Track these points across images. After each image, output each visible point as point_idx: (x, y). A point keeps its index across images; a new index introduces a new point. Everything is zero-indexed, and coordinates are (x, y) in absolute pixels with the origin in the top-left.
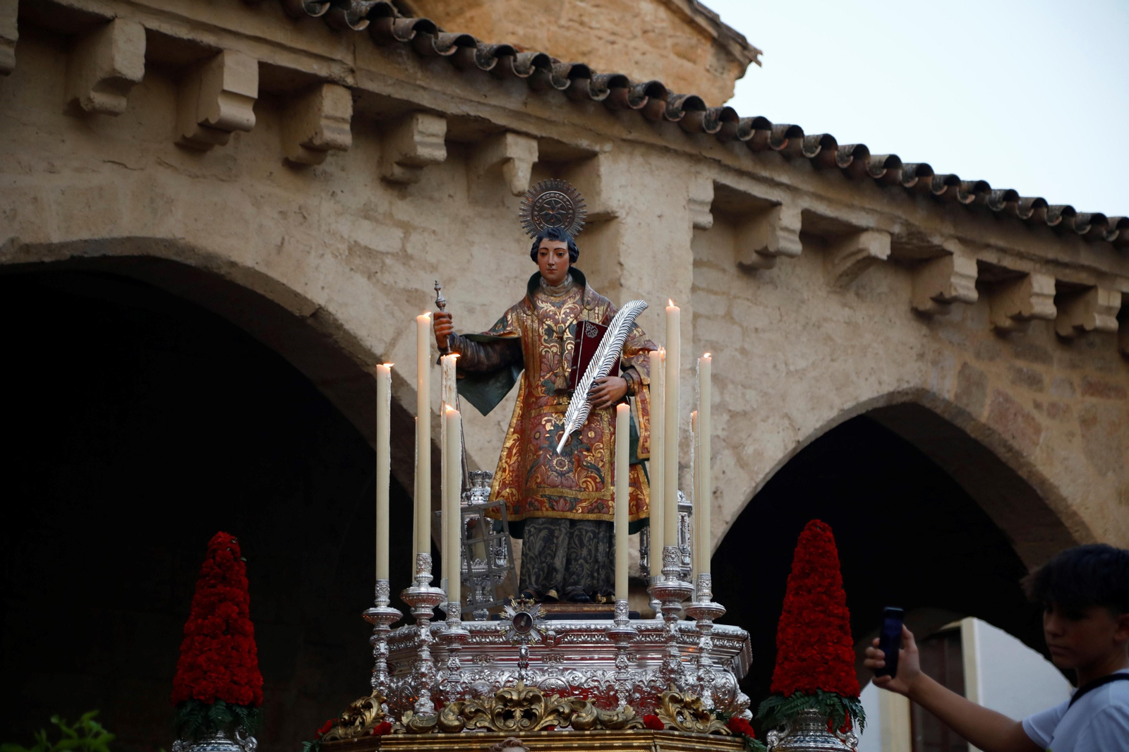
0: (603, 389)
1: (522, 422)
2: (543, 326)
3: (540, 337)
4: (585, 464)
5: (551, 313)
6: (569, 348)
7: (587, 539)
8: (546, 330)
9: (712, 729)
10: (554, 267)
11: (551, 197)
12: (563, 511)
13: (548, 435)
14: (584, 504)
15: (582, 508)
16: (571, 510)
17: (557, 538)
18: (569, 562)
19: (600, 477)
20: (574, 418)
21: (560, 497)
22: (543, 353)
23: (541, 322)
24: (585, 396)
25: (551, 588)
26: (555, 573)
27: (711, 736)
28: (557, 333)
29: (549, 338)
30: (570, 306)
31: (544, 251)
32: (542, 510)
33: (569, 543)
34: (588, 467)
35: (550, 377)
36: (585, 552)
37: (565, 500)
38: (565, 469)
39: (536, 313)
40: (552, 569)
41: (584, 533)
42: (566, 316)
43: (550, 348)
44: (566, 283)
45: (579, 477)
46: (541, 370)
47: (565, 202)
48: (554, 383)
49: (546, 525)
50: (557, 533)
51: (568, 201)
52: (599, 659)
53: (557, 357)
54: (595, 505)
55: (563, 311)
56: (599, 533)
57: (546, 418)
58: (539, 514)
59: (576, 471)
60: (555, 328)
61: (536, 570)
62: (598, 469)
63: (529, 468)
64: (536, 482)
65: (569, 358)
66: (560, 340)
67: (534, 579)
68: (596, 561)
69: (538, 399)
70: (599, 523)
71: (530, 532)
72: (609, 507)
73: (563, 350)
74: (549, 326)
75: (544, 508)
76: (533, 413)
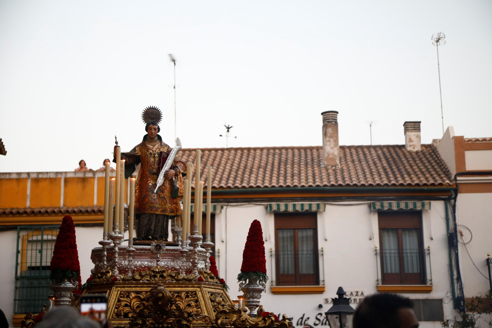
0: (169, 173)
1: (140, 182)
3: (147, 155)
4: (161, 196)
5: (151, 148)
6: (157, 160)
7: (161, 220)
8: (149, 153)
9: (215, 282)
10: (153, 134)
11: (152, 111)
12: (154, 211)
13: (150, 187)
14: (161, 209)
15: (160, 210)
16: (157, 211)
17: (152, 220)
18: (155, 227)
19: (166, 201)
20: (160, 182)
21: (154, 207)
22: (148, 161)
23: (148, 151)
24: (163, 175)
25: (150, 235)
26: (151, 231)
27: (216, 284)
28: (153, 155)
29: (150, 156)
30: (157, 146)
31: (150, 128)
33: (155, 222)
34: (162, 198)
35: (151, 168)
36: (160, 224)
37: (155, 208)
38: (155, 198)
39: (146, 148)
40: (150, 229)
41: (160, 218)
42: (156, 149)
43: (151, 159)
44: (156, 139)
45: (159, 201)
46: (148, 166)
48: (152, 170)
49: (149, 216)
50: (152, 218)
51: (157, 113)
52: (168, 259)
53: (153, 163)
54: (164, 210)
55: (155, 148)
56: (164, 219)
57: (149, 181)
58: (147, 212)
59: (158, 199)
60: (152, 153)
61: (145, 230)
62: (165, 199)
63: (143, 197)
64: (146, 202)
65: (157, 163)
66: (154, 157)
67: (143, 232)
68: (163, 227)
69: (146, 175)
70: (164, 215)
71: (143, 217)
72: (168, 211)
73: (155, 160)
74: (151, 152)
75: (148, 210)
76: (145, 180)
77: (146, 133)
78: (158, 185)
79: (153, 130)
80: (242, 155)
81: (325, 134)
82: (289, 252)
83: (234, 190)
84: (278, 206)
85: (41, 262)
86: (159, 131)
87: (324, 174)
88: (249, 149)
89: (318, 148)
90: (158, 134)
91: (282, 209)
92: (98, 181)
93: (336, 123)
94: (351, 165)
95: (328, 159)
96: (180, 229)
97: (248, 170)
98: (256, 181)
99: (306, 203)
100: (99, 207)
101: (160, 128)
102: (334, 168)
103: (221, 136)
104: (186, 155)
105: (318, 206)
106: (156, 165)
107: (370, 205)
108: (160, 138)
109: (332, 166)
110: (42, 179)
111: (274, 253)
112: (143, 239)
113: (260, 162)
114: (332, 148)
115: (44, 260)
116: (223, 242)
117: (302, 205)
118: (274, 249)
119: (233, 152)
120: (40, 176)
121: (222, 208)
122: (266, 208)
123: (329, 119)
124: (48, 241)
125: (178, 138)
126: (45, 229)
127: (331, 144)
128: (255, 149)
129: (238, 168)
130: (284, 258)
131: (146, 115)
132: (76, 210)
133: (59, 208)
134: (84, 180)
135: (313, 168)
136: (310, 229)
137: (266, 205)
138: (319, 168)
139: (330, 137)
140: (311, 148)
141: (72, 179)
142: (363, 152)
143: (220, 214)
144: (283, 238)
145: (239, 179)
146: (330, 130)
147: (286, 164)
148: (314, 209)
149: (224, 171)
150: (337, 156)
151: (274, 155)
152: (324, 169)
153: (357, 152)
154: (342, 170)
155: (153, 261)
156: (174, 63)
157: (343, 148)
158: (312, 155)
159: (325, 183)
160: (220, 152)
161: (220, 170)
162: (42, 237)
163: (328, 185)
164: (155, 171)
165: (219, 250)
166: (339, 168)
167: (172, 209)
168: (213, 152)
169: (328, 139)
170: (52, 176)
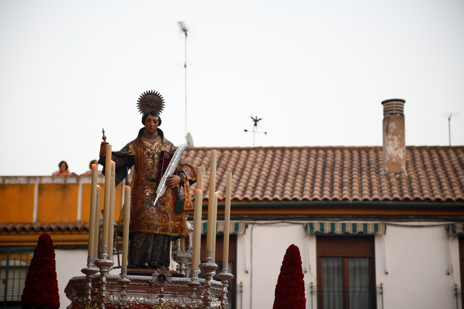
0: (172, 180)
2: (145, 151)
3: (144, 156)
4: (162, 211)
5: (149, 146)
6: (157, 162)
7: (161, 242)
8: (147, 153)
10: (152, 127)
11: (151, 98)
12: (152, 230)
13: (147, 198)
15: (160, 229)
16: (155, 230)
17: (149, 241)
18: (152, 251)
19: (168, 216)
20: (160, 191)
21: (152, 224)
22: (146, 163)
23: (145, 150)
24: (165, 182)
25: (146, 262)
26: (147, 256)
28: (152, 155)
29: (148, 156)
30: (157, 144)
31: (149, 120)
32: (144, 229)
33: (153, 244)
34: (163, 212)
35: (148, 173)
36: (159, 248)
37: (154, 225)
38: (154, 212)
39: (142, 145)
40: (146, 254)
41: (160, 240)
42: (156, 148)
43: (149, 161)
44: (156, 134)
45: (159, 216)
46: (144, 170)
47: (156, 100)
48: (151, 176)
49: (145, 236)
50: (149, 239)
51: (158, 100)
53: (151, 165)
54: (165, 228)
55: (154, 146)
56: (165, 240)
57: (146, 190)
58: (142, 230)
59: (158, 213)
60: (151, 153)
61: (139, 254)
62: (167, 213)
63: (138, 211)
64: (142, 217)
65: (157, 166)
66: (153, 158)
67: (137, 257)
68: (164, 252)
69: (142, 182)
70: (165, 236)
71: (137, 237)
72: (170, 229)
73: (154, 162)
74: (148, 151)
75: (145, 228)
76: (140, 188)
77: (143, 126)
78: (158, 196)
79: (152, 122)
80: (274, 156)
81: (386, 130)
82: (336, 289)
83: (263, 203)
84: (322, 225)
85: (5, 296)
86: (160, 124)
87: (385, 184)
88: (283, 149)
89: (376, 149)
90: (159, 127)
91: (326, 230)
92: (83, 189)
93: (402, 116)
94: (421, 172)
95: (390, 164)
96: (184, 254)
97: (281, 178)
98: (292, 192)
99: (360, 223)
100: (83, 224)
101: (161, 119)
102: (398, 176)
103: (246, 131)
104: (200, 155)
105: (376, 226)
106: (155, 169)
107: (448, 227)
108: (161, 133)
109: (396, 174)
110: (9, 185)
111: (315, 288)
112: (137, 267)
113: (298, 167)
114: (395, 150)
115: (9, 293)
116: (247, 272)
117: (354, 225)
118: (315, 284)
119: (262, 152)
120: (7, 181)
121: (247, 227)
122: (306, 228)
123: (393, 110)
124: (15, 268)
125: (189, 133)
126: (12, 252)
127: (394, 143)
128: (291, 149)
129: (269, 174)
130: (329, 296)
131: (143, 102)
132: (53, 226)
133: (31, 224)
134: (64, 187)
135: (369, 175)
136: (364, 257)
137: (305, 225)
138: (378, 175)
139: (394, 134)
140: (367, 149)
141: (49, 185)
142: (439, 155)
143: (244, 236)
144: (328, 269)
145: (269, 188)
146: (393, 125)
147: (333, 170)
148: (370, 230)
149: (249, 177)
150: (403, 160)
151: (317, 157)
152: (384, 177)
153: (430, 155)
154: (409, 179)
155: (151, 296)
156: (186, 34)
157: (410, 149)
158: (368, 158)
159: (386, 196)
160: (244, 152)
161: (245, 177)
162: (8, 263)
163: (391, 198)
164: (154, 176)
165: (241, 283)
166: (405, 175)
167: (176, 228)
168: (236, 152)
169: (390, 137)
170: (23, 181)
